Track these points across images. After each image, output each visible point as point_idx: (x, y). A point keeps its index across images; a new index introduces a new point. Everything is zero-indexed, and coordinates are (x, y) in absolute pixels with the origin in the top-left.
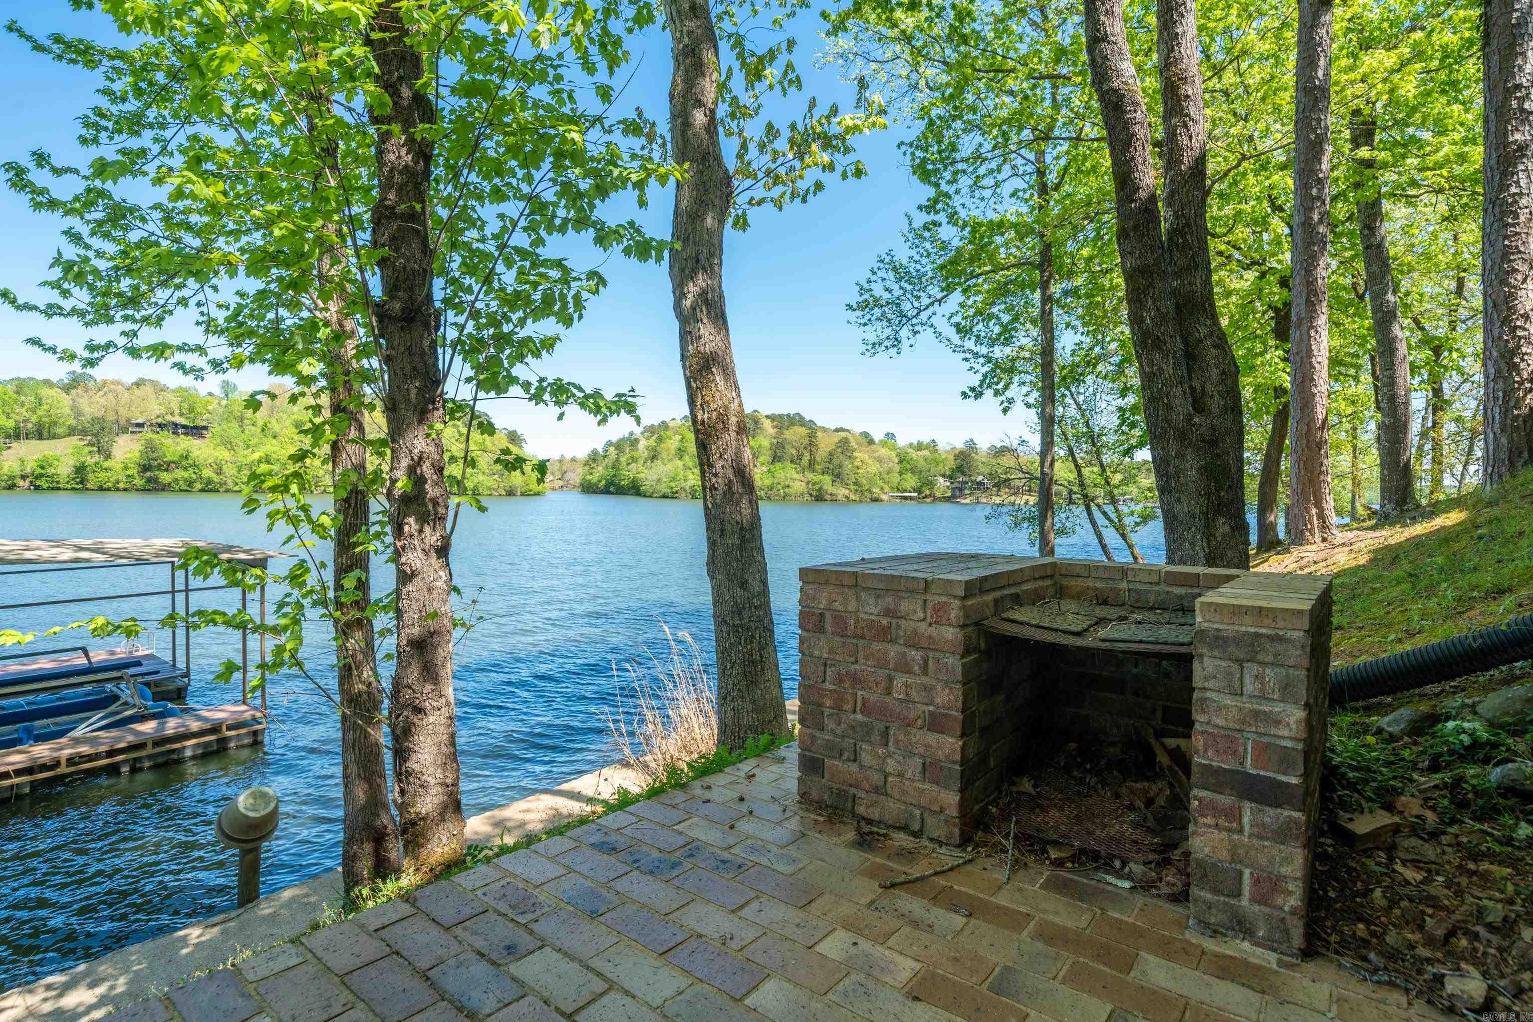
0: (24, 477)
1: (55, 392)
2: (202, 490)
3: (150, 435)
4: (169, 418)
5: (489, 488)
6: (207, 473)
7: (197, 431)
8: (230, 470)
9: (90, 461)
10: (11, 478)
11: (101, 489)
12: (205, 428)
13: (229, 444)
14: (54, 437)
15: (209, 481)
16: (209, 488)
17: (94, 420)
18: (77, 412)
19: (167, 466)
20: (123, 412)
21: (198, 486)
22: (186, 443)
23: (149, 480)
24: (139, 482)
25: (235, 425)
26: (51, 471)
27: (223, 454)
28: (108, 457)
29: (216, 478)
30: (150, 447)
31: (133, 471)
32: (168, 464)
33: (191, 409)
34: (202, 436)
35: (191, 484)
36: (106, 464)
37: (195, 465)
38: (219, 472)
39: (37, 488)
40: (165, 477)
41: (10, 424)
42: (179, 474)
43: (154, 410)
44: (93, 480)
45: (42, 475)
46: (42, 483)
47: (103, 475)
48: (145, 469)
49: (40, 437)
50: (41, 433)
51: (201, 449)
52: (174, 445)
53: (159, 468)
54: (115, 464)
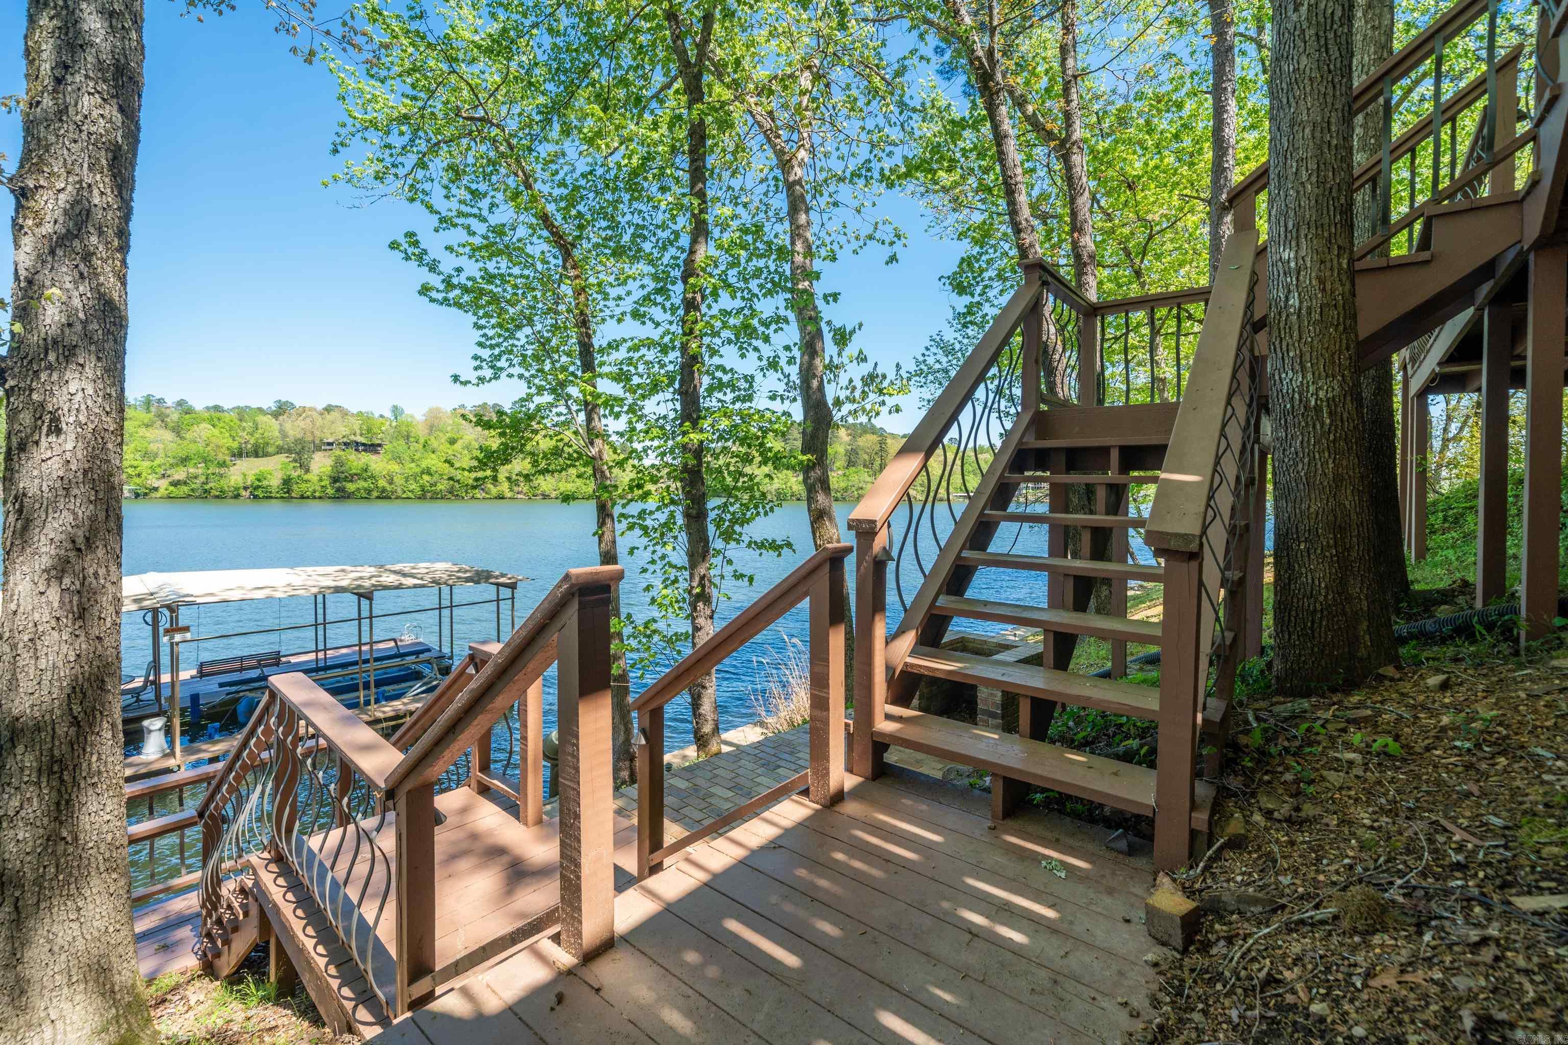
0: (245, 488)
1: (268, 419)
2: (378, 497)
3: (338, 452)
4: (352, 438)
6: (382, 483)
7: (373, 448)
8: (399, 480)
9: (294, 474)
10: (237, 489)
11: (302, 497)
12: (380, 445)
13: (398, 459)
14: (266, 455)
15: (384, 490)
16: (384, 496)
17: (298, 441)
18: (284, 435)
19: (351, 478)
20: (318, 433)
21: (375, 494)
22: (366, 458)
23: (338, 490)
24: (330, 491)
25: (402, 442)
26: (265, 483)
27: (395, 467)
28: (307, 471)
29: (389, 488)
30: (339, 463)
31: (326, 482)
32: (352, 476)
33: (369, 430)
34: (377, 453)
35: (369, 491)
36: (306, 477)
37: (372, 477)
38: (391, 482)
39: (256, 497)
40: (351, 487)
41: (235, 445)
42: (362, 484)
43: (341, 431)
44: (296, 490)
45: (259, 487)
46: (259, 493)
47: (303, 486)
48: (335, 480)
49: (257, 456)
50: (258, 452)
51: (377, 464)
52: (356, 460)
53: (346, 479)
54: (312, 476)
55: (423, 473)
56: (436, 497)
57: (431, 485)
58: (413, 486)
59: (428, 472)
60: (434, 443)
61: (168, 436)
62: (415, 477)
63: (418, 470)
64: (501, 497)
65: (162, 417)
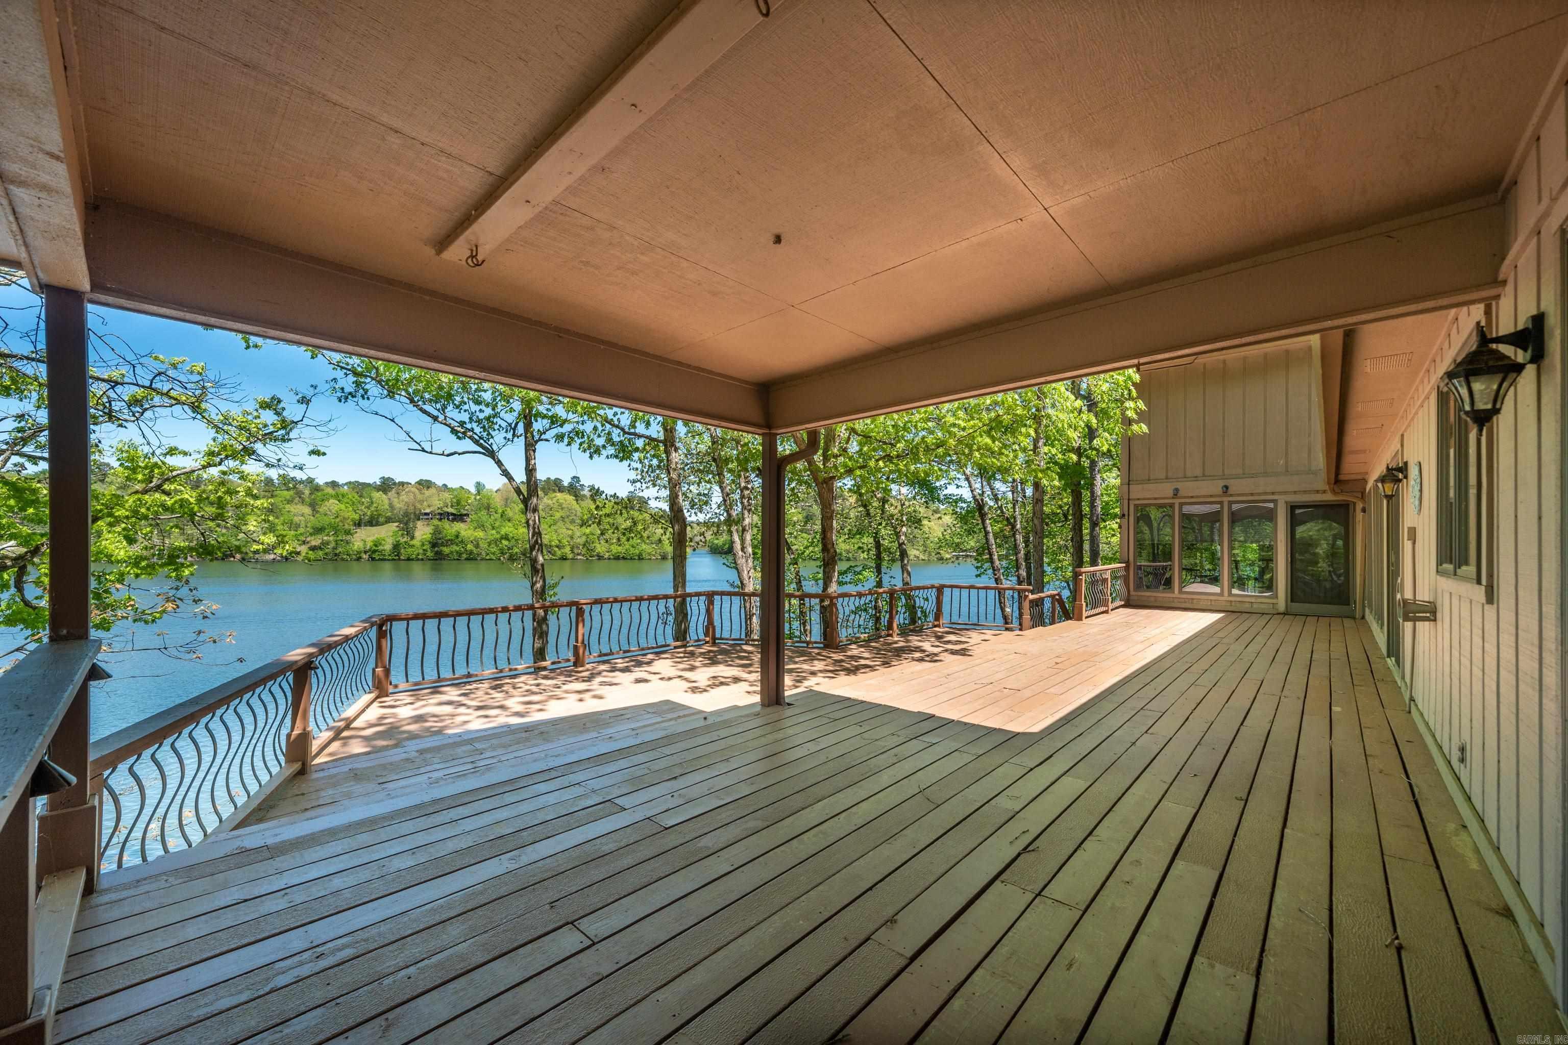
0: (365, 552)
1: (380, 495)
2: (467, 559)
3: (436, 522)
4: (445, 509)
6: (470, 547)
7: (459, 518)
8: (483, 545)
9: (402, 540)
10: (358, 553)
11: (409, 560)
12: (467, 515)
13: (482, 526)
14: (380, 524)
15: (471, 552)
16: (471, 558)
17: (406, 514)
18: (392, 507)
19: (446, 544)
20: (419, 506)
21: (464, 556)
22: (456, 526)
23: (437, 553)
24: (430, 554)
25: (484, 512)
26: (380, 548)
27: (480, 534)
28: (413, 538)
29: (475, 551)
30: (437, 531)
31: (427, 547)
32: (447, 541)
33: (457, 502)
34: (463, 521)
35: (460, 554)
36: (411, 543)
37: (462, 542)
38: (477, 546)
39: (372, 559)
40: (446, 550)
41: (356, 516)
42: (455, 548)
43: (435, 503)
44: (405, 553)
45: (375, 551)
46: (375, 556)
47: (409, 550)
48: (434, 545)
49: (373, 525)
50: (373, 522)
51: (464, 529)
52: (451, 529)
53: (443, 545)
54: (416, 542)
55: (502, 538)
57: (509, 549)
58: (494, 549)
59: (506, 537)
60: (510, 513)
61: (307, 510)
62: (496, 542)
63: (498, 536)
64: (564, 558)
65: (299, 494)
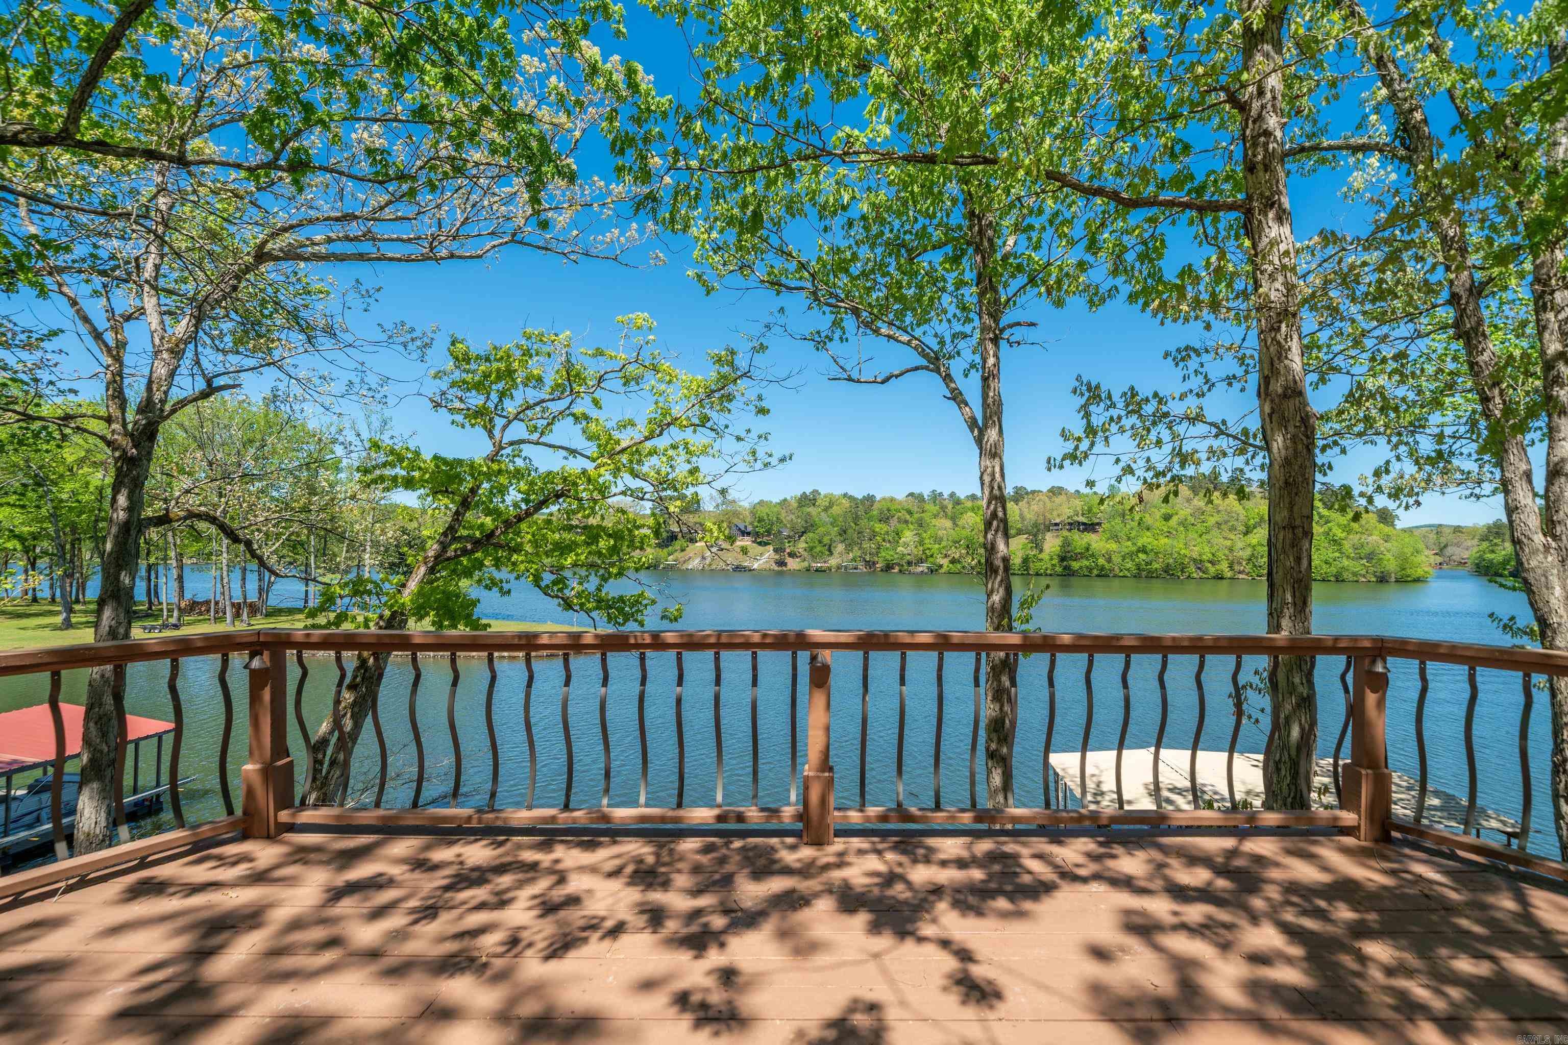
2: (1098, 576)
3: (1065, 533)
4: (1075, 518)
5: (1355, 574)
6: (1101, 561)
7: (1090, 527)
8: (1117, 559)
9: (1032, 554)
11: (1038, 575)
12: (1099, 524)
13: (1115, 538)
15: (1102, 568)
16: (1103, 574)
17: (1036, 525)
18: (1023, 518)
19: (1078, 557)
20: (1048, 516)
21: (1095, 572)
22: (1087, 538)
23: (1065, 568)
24: (1059, 569)
25: (1118, 520)
27: (1113, 546)
28: (1041, 551)
29: (1107, 566)
30: (1066, 543)
31: (1056, 561)
32: (1076, 555)
33: (1088, 510)
34: (1095, 531)
35: (1090, 570)
36: (1040, 556)
37: (1093, 555)
38: (1109, 560)
40: (1075, 565)
42: (1085, 563)
43: (1065, 511)
44: (1033, 567)
47: (1038, 564)
48: (1062, 559)
51: (1096, 542)
52: (1081, 540)
53: (1071, 558)
54: (1045, 556)
55: (1139, 551)
56: (1151, 576)
57: (1147, 564)
58: (1129, 565)
59: (1143, 550)
60: (1148, 520)
61: (948, 524)
62: (1131, 555)
63: (1134, 549)
64: (1219, 577)
65: (943, 508)
